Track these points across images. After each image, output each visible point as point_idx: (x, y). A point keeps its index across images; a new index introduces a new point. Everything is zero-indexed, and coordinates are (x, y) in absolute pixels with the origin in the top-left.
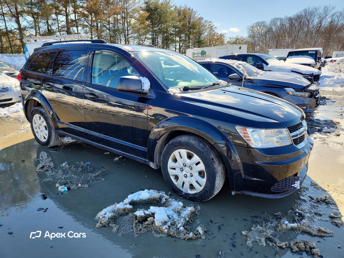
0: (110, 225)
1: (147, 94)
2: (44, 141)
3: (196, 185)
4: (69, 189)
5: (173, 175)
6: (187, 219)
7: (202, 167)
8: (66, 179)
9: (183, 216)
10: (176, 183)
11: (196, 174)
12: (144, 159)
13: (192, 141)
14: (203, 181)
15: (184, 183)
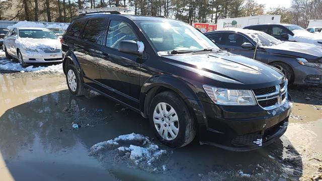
0: (99, 155)
1: (141, 55)
2: (74, 91)
3: (172, 133)
4: (79, 127)
5: (157, 124)
6: (157, 158)
7: (176, 118)
8: (80, 119)
9: (155, 155)
10: (158, 131)
11: (172, 124)
12: (137, 109)
13: (171, 96)
14: (177, 130)
15: (164, 131)
